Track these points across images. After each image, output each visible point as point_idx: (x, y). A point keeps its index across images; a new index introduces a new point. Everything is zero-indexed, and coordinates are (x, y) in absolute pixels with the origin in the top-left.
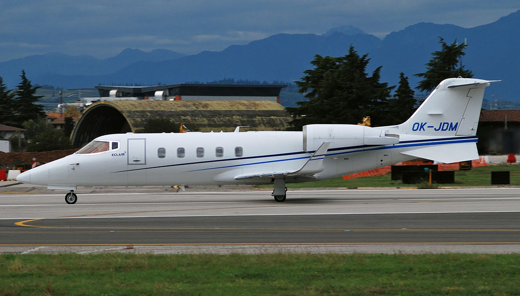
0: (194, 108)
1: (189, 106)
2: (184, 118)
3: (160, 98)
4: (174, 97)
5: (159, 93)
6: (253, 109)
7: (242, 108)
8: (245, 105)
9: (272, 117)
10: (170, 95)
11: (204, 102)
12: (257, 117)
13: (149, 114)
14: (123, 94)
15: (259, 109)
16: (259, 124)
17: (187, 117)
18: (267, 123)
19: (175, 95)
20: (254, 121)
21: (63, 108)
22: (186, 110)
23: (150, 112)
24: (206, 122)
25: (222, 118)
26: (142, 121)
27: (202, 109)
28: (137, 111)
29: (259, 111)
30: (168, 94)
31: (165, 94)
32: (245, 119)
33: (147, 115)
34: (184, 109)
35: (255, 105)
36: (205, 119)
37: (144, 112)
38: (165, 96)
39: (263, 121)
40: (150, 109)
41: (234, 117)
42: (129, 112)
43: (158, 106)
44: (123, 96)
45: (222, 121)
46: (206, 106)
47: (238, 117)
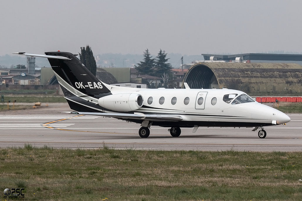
0: (252, 67)
1: (249, 66)
2: (247, 73)
3: (238, 61)
4: (246, 61)
5: (238, 59)
6: (286, 68)
7: (279, 67)
8: (281, 66)
9: (297, 73)
10: (244, 59)
11: (258, 64)
12: (288, 73)
13: (227, 70)
14: (217, 59)
15: (289, 68)
16: (290, 77)
17: (248, 72)
18: (294, 76)
19: (247, 59)
20: (286, 75)
21: (184, 67)
22: (248, 68)
23: (227, 69)
24: (259, 75)
25: (268, 73)
26: (223, 74)
27: (257, 68)
28: (220, 69)
29: (289, 69)
30: (243, 59)
31: (241, 59)
32: (281, 74)
33: (226, 71)
34: (247, 67)
35: (287, 66)
36: (258, 73)
37: (223, 69)
38: (241, 60)
39: (292, 75)
40: (227, 68)
41: (275, 72)
42: (216, 69)
43: (232, 66)
44: (218, 60)
45: (268, 74)
46: (259, 66)
47: (277, 72)
